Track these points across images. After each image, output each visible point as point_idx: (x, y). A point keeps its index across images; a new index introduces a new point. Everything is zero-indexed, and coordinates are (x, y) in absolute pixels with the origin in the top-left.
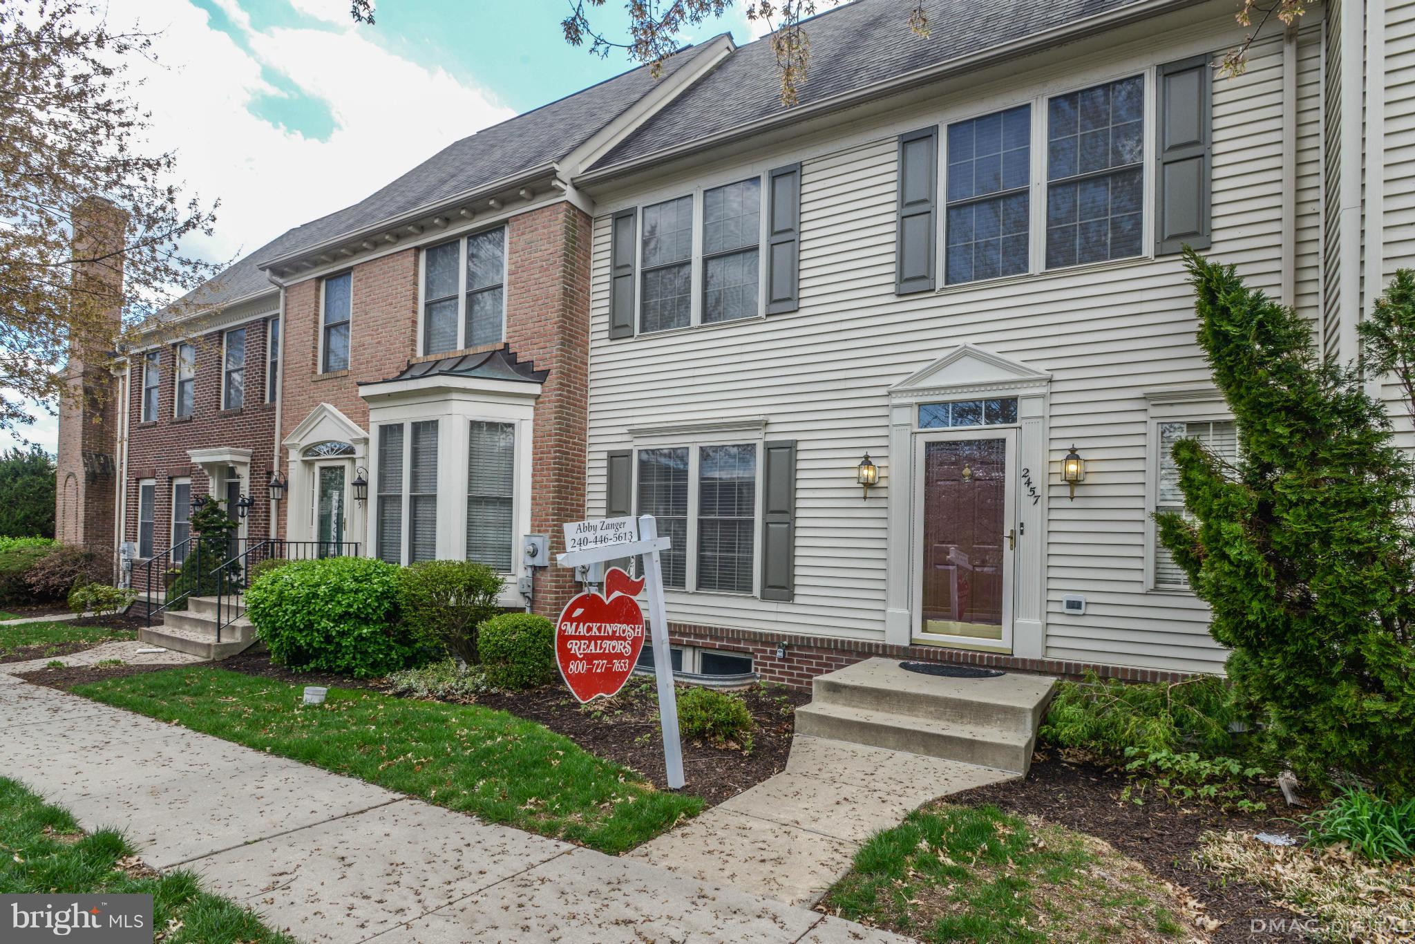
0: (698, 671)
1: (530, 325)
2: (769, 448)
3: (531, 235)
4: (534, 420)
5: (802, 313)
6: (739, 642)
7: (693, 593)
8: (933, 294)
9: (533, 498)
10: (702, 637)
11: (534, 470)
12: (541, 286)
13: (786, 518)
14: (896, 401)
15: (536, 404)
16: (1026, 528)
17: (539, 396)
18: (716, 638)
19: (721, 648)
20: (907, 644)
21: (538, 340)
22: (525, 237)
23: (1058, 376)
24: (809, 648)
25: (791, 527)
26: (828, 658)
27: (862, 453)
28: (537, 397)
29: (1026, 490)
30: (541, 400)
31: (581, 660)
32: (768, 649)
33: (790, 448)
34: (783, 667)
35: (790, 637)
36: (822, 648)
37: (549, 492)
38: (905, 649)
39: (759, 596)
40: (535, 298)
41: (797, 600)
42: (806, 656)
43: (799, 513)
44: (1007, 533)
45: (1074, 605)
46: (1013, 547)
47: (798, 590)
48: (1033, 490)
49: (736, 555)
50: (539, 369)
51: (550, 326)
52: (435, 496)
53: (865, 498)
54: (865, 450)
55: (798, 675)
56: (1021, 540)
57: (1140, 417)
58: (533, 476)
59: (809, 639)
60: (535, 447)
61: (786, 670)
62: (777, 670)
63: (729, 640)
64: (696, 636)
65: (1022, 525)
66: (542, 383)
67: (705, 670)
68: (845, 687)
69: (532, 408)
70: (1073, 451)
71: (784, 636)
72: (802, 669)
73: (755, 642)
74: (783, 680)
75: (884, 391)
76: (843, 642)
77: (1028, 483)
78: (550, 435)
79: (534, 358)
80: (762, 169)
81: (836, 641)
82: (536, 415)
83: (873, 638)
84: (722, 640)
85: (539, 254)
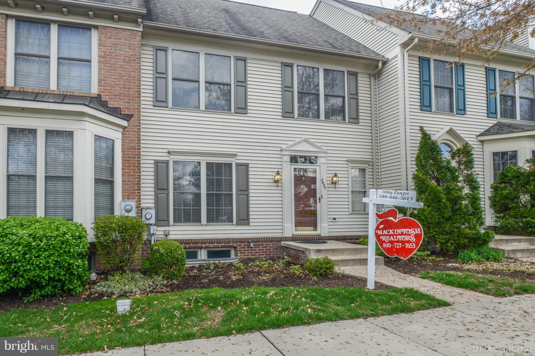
0: (206, 258)
1: (117, 88)
2: (238, 165)
3: (116, 40)
4: (122, 140)
5: (248, 115)
6: (230, 243)
7: (205, 225)
8: (294, 119)
9: (123, 181)
10: (212, 243)
11: (123, 166)
12: (126, 70)
13: (246, 193)
14: (284, 153)
15: (123, 131)
16: (323, 197)
17: (126, 127)
18: (220, 243)
19: (222, 247)
20: (291, 236)
21: (124, 98)
22: (111, 40)
23: (328, 152)
24: (259, 241)
25: (248, 196)
26: (266, 245)
27: (276, 170)
28: (124, 128)
29: (322, 185)
30: (127, 129)
31: (388, 243)
32: (243, 244)
33: (247, 165)
34: (249, 250)
35: (252, 238)
36: (264, 241)
37: (135, 178)
38: (290, 237)
39: (235, 224)
40: (121, 75)
41: (251, 224)
42: (257, 245)
43: (250, 191)
44: (318, 198)
45: (334, 219)
46: (320, 202)
47: (251, 220)
48: (324, 185)
49: (223, 208)
50: (125, 113)
51: (132, 92)
52: (72, 177)
53: (278, 186)
54: (278, 169)
55: (255, 253)
56: (322, 200)
57: (347, 166)
58: (123, 169)
59: (259, 238)
60: (123, 154)
61: (250, 251)
62: (246, 252)
63: (225, 243)
64: (210, 243)
65: (322, 196)
66: (128, 121)
67: (209, 257)
68: (323, 250)
69: (121, 133)
70: (336, 174)
71: (250, 238)
72: (256, 250)
73: (237, 242)
74: (249, 255)
75: (279, 149)
76: (272, 238)
77: (323, 183)
78: (135, 149)
79: (121, 107)
80: (232, 54)
81: (269, 238)
82: (123, 137)
83: (279, 235)
84: (222, 243)
85: (122, 52)
